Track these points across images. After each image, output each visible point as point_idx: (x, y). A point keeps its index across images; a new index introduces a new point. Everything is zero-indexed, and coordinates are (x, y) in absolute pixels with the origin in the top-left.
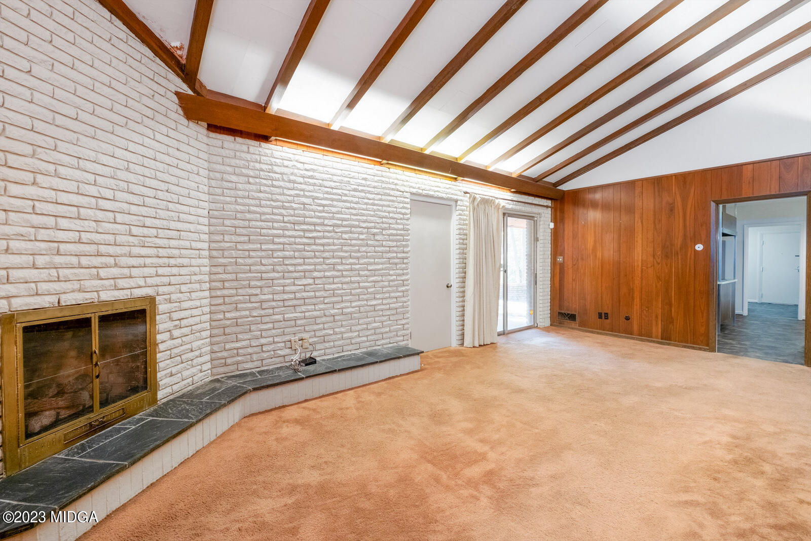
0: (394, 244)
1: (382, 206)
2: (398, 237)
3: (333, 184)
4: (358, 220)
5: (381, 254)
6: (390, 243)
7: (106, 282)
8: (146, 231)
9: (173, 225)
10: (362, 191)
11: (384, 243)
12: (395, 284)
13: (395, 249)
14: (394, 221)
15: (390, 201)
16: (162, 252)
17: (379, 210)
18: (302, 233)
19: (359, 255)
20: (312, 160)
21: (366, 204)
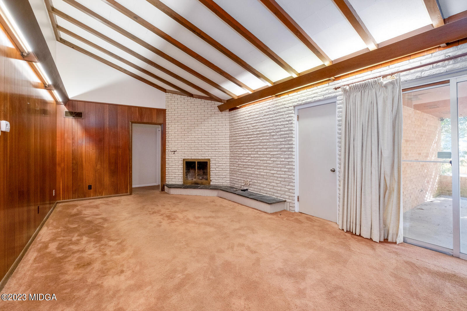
0: (284, 139)
1: (277, 119)
2: (285, 136)
3: (257, 116)
4: (266, 130)
5: (276, 146)
6: (281, 140)
7: (200, 155)
8: (208, 143)
9: (216, 141)
10: (268, 115)
11: (278, 140)
12: (284, 164)
13: (284, 143)
14: (283, 126)
15: (281, 115)
16: (213, 148)
17: (275, 122)
18: (247, 139)
19: (266, 147)
20: (250, 109)
21: (269, 121)
